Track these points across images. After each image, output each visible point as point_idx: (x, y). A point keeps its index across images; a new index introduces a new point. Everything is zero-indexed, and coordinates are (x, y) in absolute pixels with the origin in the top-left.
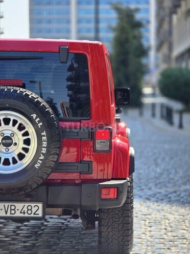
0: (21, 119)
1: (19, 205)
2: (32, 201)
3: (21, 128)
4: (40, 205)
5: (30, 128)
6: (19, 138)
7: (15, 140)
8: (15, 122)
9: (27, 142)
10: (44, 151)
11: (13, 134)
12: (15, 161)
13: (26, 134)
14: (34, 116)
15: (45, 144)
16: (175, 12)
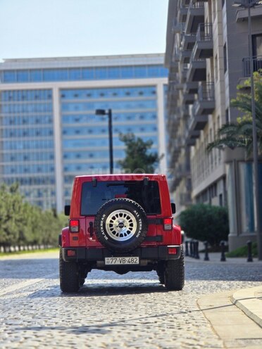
0: (129, 214)
1: (127, 259)
2: (134, 256)
3: (128, 218)
4: (138, 258)
5: (133, 218)
6: (127, 223)
7: (125, 224)
8: (125, 215)
9: (131, 225)
10: (140, 228)
11: (124, 221)
12: (125, 235)
13: (131, 221)
14: (135, 212)
15: (141, 225)
16: (194, 144)
